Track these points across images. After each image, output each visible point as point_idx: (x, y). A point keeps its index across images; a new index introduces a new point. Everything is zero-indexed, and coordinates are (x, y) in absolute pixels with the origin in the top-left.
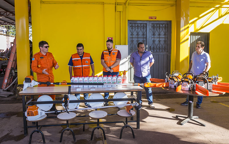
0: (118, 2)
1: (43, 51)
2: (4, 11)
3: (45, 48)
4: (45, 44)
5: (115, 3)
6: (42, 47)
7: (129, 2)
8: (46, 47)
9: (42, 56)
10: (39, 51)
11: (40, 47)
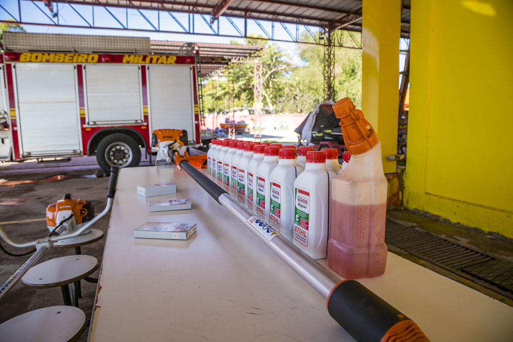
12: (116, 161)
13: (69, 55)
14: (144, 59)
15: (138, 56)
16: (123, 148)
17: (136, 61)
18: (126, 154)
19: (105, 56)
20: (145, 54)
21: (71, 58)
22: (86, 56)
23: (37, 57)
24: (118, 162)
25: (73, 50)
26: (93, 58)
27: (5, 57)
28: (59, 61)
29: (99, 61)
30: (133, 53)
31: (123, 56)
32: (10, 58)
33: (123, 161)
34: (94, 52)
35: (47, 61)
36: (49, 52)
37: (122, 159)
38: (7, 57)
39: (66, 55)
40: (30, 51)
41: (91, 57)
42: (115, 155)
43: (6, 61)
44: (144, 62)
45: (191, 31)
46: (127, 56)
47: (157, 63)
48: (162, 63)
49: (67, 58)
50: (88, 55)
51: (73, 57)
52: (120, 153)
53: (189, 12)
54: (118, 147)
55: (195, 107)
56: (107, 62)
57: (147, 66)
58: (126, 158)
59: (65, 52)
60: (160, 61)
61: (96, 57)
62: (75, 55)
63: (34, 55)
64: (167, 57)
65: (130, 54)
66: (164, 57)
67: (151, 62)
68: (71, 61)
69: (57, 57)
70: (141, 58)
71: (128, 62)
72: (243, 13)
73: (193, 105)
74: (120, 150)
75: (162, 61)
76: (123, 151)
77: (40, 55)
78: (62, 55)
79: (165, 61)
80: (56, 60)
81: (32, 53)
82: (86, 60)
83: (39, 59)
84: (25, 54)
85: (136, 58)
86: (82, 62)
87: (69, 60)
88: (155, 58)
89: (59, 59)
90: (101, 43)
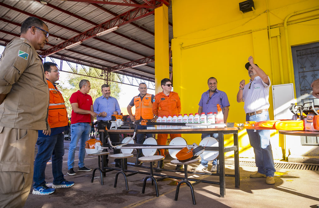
0: (271, 25)
1: (165, 90)
2: (143, 57)
3: (167, 86)
4: (167, 81)
5: (268, 27)
6: (165, 85)
7: (289, 21)
8: (169, 85)
9: (164, 97)
10: (162, 91)
11: (163, 86)
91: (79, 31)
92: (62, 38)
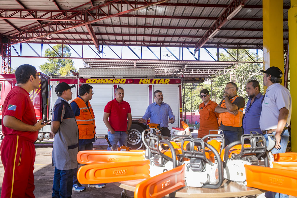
12: (131, 140)
13: (111, 79)
14: (151, 81)
15: (148, 80)
16: (136, 133)
17: (146, 83)
18: (138, 136)
19: (129, 80)
20: (152, 78)
21: (112, 81)
22: (119, 80)
23: (94, 81)
24: (133, 141)
25: (113, 77)
26: (123, 81)
27: (79, 81)
28: (105, 83)
29: (126, 83)
30: (145, 78)
31: (140, 80)
32: (81, 81)
33: (135, 141)
34: (123, 78)
35: (99, 83)
36: (101, 78)
37: (135, 140)
38: (80, 81)
39: (109, 79)
40: (91, 77)
41: (122, 80)
42: (131, 137)
43: (79, 83)
44: (151, 83)
45: (181, 59)
46: (142, 80)
47: (158, 83)
48: (161, 83)
49: (110, 81)
50: (121, 79)
51: (113, 80)
52: (134, 135)
53: (180, 46)
54: (133, 132)
55: (180, 109)
56: (130, 83)
57: (153, 85)
58: (137, 139)
59: (109, 78)
60: (160, 82)
61: (125, 80)
62: (113, 79)
63: (93, 80)
64: (165, 80)
65: (143, 78)
66: (163, 80)
67: (155, 83)
68: (112, 83)
69: (104, 81)
70: (149, 81)
71: (142, 83)
72: (216, 45)
73: (179, 108)
74: (134, 134)
75: (162, 82)
76: (136, 135)
77: (96, 80)
78: (107, 80)
79: (163, 82)
80: (104, 82)
81: (92, 79)
82: (120, 82)
83: (95, 82)
84: (89, 79)
85: (147, 81)
86: (117, 83)
87: (111, 82)
88: (157, 80)
89: (105, 82)
90: (128, 72)
91: (216, 17)
92: (203, 28)
